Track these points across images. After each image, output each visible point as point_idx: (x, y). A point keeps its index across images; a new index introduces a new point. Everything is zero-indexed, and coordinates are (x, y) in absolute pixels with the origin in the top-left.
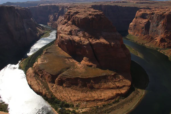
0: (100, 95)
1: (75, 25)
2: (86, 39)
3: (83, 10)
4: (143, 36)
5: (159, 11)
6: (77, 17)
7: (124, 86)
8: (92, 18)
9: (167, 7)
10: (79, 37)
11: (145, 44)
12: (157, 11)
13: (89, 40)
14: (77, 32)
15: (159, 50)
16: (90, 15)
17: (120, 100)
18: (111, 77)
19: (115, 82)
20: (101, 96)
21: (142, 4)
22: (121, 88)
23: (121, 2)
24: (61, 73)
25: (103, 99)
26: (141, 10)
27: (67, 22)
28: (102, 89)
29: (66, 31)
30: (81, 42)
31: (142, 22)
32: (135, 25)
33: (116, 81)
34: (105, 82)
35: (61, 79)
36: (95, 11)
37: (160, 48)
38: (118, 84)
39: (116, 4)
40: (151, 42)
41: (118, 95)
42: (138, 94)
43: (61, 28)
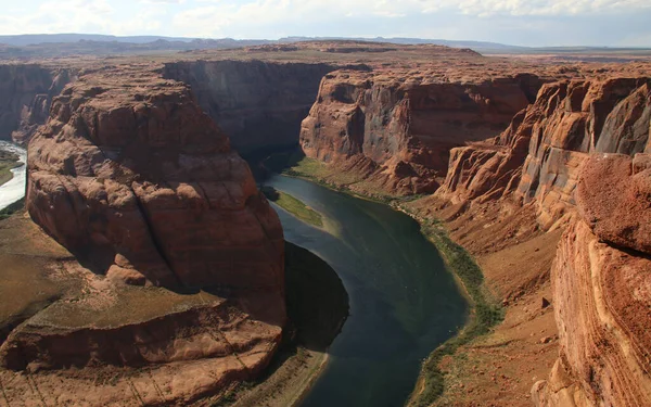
0: (166, 385)
1: (87, 136)
2: (125, 186)
3: (122, 80)
4: (347, 158)
5: (386, 77)
6: (94, 109)
7: (256, 341)
8: (146, 109)
9: (420, 61)
10: (98, 181)
11: (350, 187)
12: (380, 77)
13: (132, 190)
14: (94, 162)
15: (393, 202)
16: (139, 98)
17: (238, 394)
18: (208, 314)
19: (225, 329)
20: (169, 390)
21: (344, 55)
22: (245, 348)
23: (275, 50)
24: (22, 321)
25: (176, 399)
26: (333, 73)
27: (60, 126)
28: (177, 363)
29: (54, 161)
30: (104, 196)
31: (337, 113)
32: (318, 126)
33: (229, 325)
34: (188, 336)
35: (19, 343)
36: (161, 85)
37: (398, 194)
38: (233, 338)
39: (258, 56)
40: (371, 177)
41: (231, 376)
42: (304, 362)
43: (40, 151)
